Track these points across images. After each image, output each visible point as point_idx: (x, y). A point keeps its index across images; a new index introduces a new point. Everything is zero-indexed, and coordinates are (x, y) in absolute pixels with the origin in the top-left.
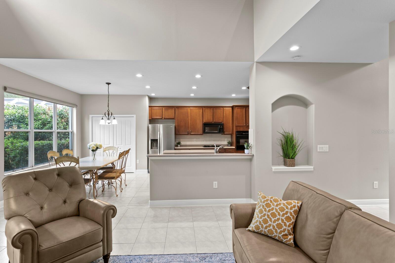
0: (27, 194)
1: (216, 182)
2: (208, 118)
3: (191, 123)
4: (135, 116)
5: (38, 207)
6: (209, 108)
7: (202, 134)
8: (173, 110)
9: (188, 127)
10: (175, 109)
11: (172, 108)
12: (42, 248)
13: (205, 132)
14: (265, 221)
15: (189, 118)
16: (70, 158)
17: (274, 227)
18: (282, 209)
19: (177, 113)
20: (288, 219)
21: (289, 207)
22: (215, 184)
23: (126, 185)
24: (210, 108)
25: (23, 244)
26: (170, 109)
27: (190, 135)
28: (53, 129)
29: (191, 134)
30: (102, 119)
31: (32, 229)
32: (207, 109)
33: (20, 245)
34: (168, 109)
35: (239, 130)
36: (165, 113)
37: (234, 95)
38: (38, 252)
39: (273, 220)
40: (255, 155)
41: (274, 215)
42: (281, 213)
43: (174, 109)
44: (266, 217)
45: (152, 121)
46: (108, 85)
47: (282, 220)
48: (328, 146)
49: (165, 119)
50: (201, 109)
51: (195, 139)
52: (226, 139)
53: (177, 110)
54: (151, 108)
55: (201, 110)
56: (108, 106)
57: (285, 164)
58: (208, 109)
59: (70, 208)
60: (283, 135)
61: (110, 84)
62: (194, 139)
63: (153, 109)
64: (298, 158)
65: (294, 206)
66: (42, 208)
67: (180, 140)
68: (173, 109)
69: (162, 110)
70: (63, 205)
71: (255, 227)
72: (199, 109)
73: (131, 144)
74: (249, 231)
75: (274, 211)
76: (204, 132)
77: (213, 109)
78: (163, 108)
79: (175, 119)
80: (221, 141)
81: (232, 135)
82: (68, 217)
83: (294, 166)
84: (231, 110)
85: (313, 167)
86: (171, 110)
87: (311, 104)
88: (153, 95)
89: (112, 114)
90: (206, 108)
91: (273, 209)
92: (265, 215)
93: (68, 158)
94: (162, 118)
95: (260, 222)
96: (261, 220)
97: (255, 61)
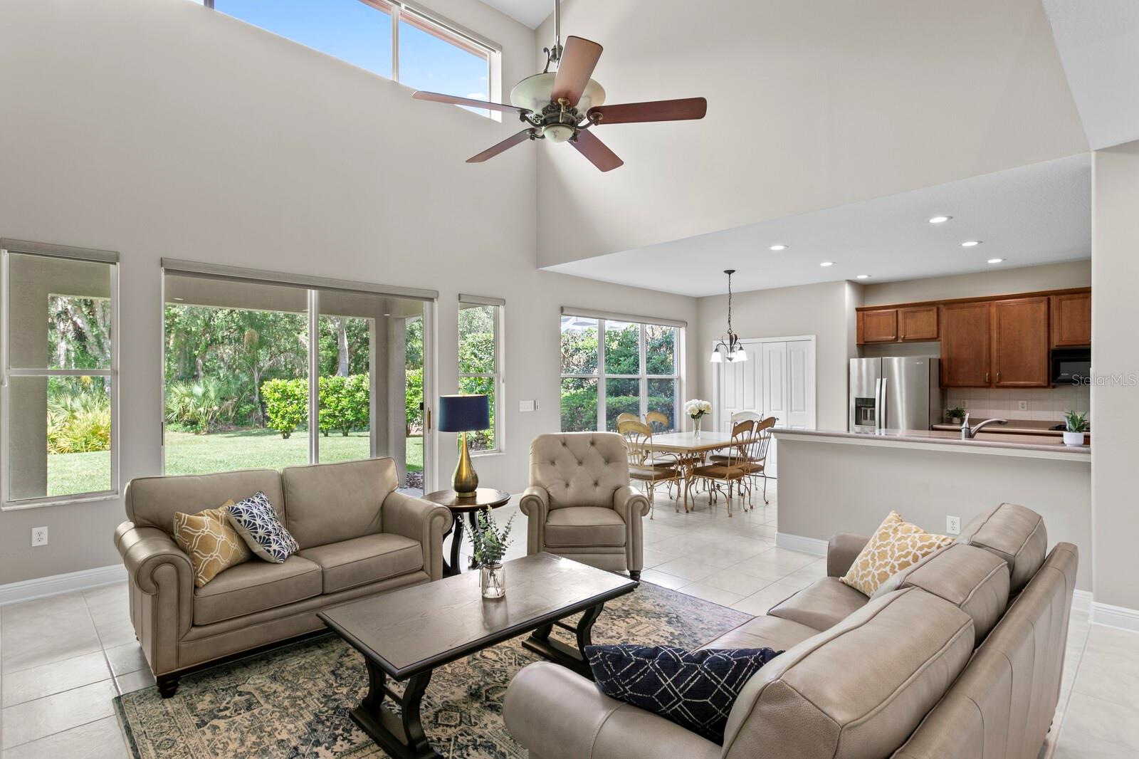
0: (553, 463)
1: (957, 519)
2: (1073, 329)
3: (998, 350)
4: (813, 338)
5: (563, 483)
6: (1076, 296)
7: (1046, 385)
8: (931, 313)
9: (988, 364)
10: (938, 309)
11: (930, 308)
12: (548, 524)
13: (1059, 378)
17: (873, 577)
19: (944, 322)
22: (953, 523)
23: (767, 503)
24: (1082, 295)
25: (530, 511)
26: (924, 311)
27: (998, 387)
28: (640, 373)
29: (999, 385)
30: (717, 350)
31: (539, 496)
32: (1067, 299)
33: (528, 511)
34: (915, 312)
36: (905, 323)
38: (544, 527)
39: (877, 565)
42: (897, 554)
43: (935, 310)
44: (869, 557)
45: (866, 347)
46: (730, 274)
47: (893, 567)
49: (905, 340)
50: (1042, 301)
51: (1020, 402)
54: (863, 314)
55: (1044, 305)
56: (729, 321)
59: (601, 493)
61: (733, 271)
62: (1017, 400)
63: (868, 315)
66: (567, 485)
67: (964, 402)
69: (895, 316)
70: (593, 487)
72: (1032, 302)
73: (804, 410)
74: (842, 582)
75: (888, 548)
76: (1055, 379)
78: (900, 310)
79: (940, 341)
82: (598, 506)
86: (925, 313)
88: (862, 277)
89: (736, 339)
90: (1063, 297)
91: (889, 544)
92: (869, 553)
94: (897, 338)
95: (857, 566)
96: (859, 562)
97: (1093, 149)
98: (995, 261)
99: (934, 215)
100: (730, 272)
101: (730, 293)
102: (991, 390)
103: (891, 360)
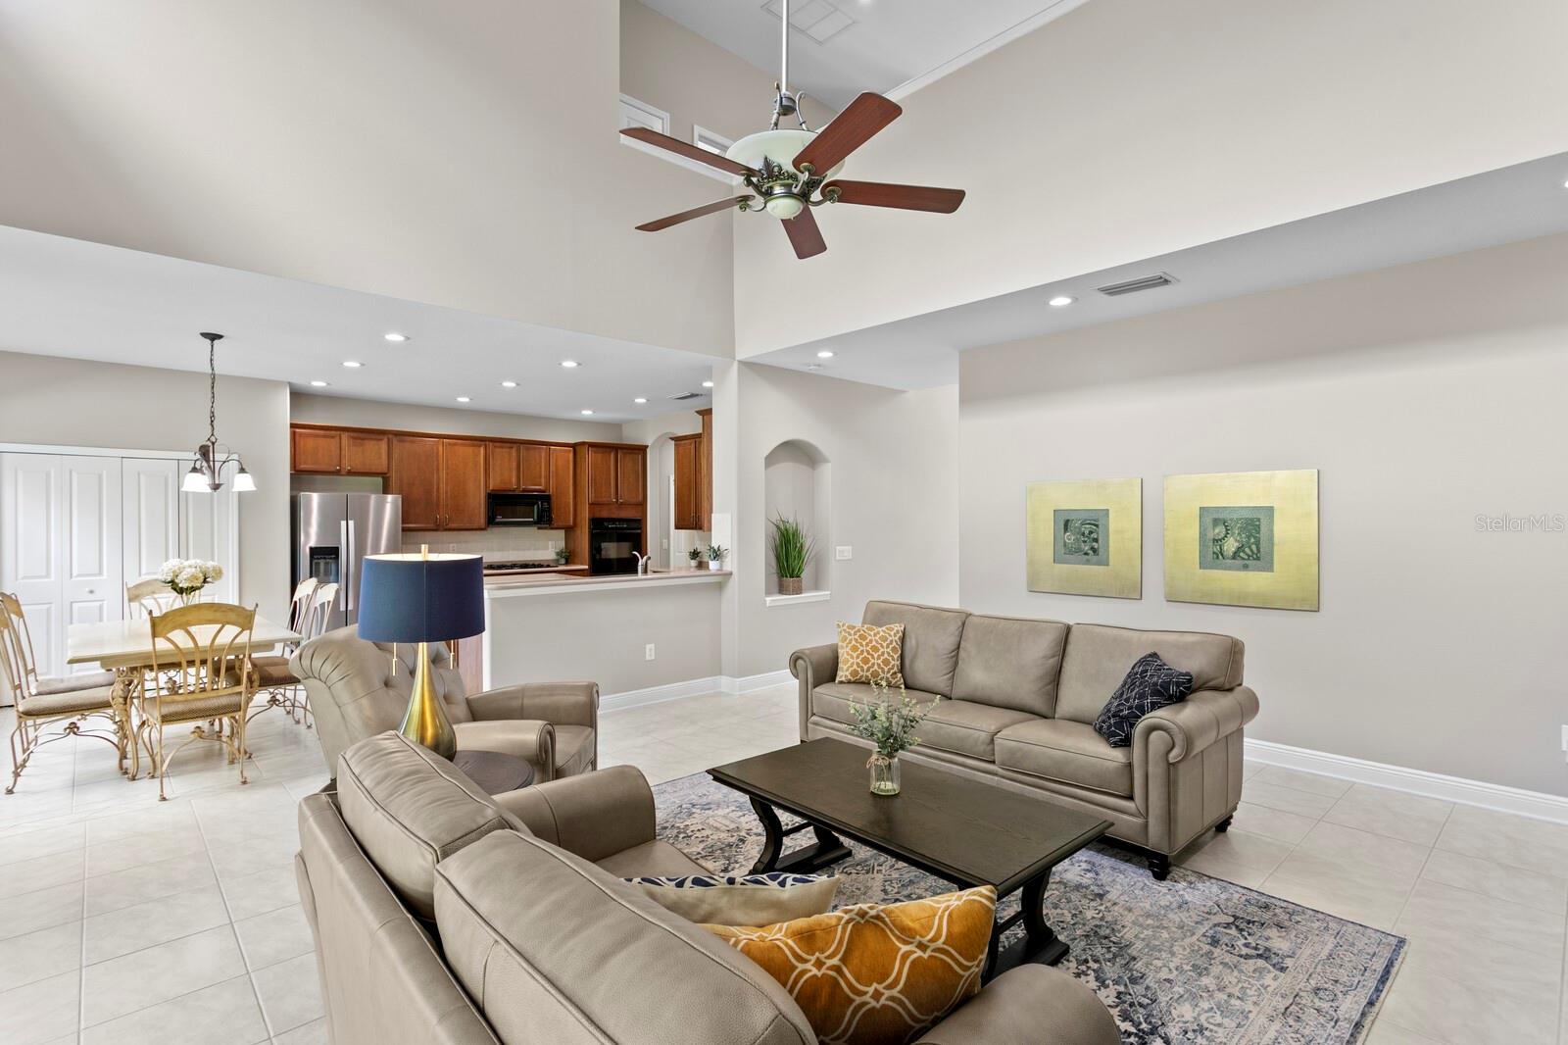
1: (652, 646)
2: (505, 475)
3: (447, 492)
6: (505, 445)
7: (483, 527)
8: (381, 443)
9: (438, 505)
10: (389, 439)
11: (381, 437)
13: (493, 519)
14: (866, 661)
15: (443, 474)
16: (223, 609)
17: (879, 665)
18: (884, 639)
19: (395, 456)
20: (894, 649)
21: (892, 633)
22: (650, 650)
24: (509, 445)
26: (371, 439)
27: (446, 530)
29: (448, 527)
32: (498, 447)
34: (363, 439)
35: (597, 515)
36: (350, 451)
37: (587, 413)
39: (876, 656)
40: (735, 572)
41: (874, 648)
42: (885, 645)
43: (386, 440)
44: (865, 654)
46: (212, 340)
47: (888, 653)
48: (850, 547)
49: (352, 472)
50: (480, 446)
51: (451, 545)
52: (550, 543)
53: (395, 442)
54: (295, 433)
55: (482, 449)
56: (212, 422)
57: (782, 590)
58: (502, 447)
60: (778, 527)
61: (220, 337)
62: (449, 543)
63: (305, 435)
64: (806, 574)
65: (898, 632)
68: (381, 440)
69: (340, 440)
71: (851, 674)
72: (473, 446)
74: (841, 682)
75: (874, 643)
76: (491, 522)
77: (518, 451)
78: (346, 434)
79: (391, 477)
80: (536, 549)
81: (569, 530)
83: (801, 593)
84: (571, 455)
85: (828, 593)
86: (375, 442)
87: (826, 461)
88: (318, 384)
90: (496, 444)
91: (871, 641)
92: (862, 651)
93: (215, 611)
94: (338, 470)
95: (858, 664)
96: (858, 660)
97: (737, 358)
98: (463, 400)
99: (567, 358)
100: (213, 337)
101: (213, 377)
102: (439, 533)
103: (368, 498)
